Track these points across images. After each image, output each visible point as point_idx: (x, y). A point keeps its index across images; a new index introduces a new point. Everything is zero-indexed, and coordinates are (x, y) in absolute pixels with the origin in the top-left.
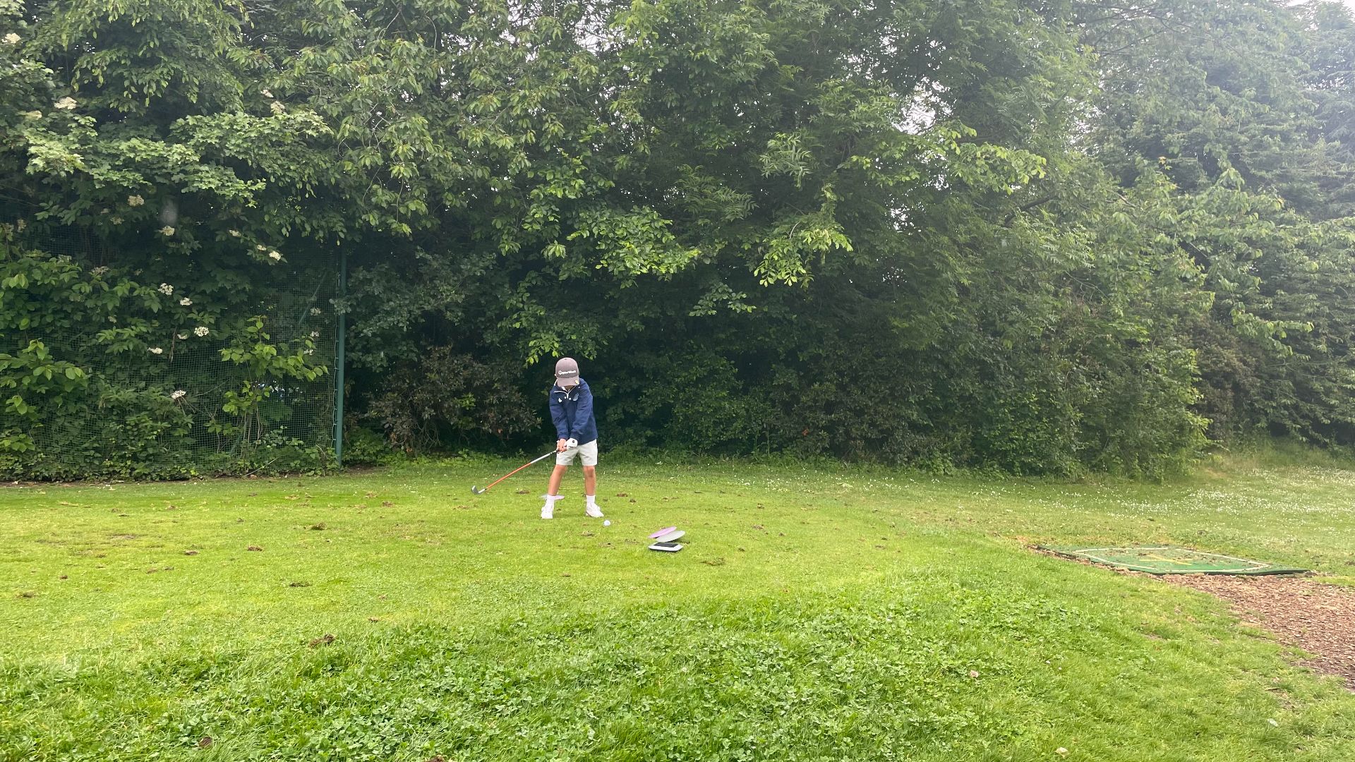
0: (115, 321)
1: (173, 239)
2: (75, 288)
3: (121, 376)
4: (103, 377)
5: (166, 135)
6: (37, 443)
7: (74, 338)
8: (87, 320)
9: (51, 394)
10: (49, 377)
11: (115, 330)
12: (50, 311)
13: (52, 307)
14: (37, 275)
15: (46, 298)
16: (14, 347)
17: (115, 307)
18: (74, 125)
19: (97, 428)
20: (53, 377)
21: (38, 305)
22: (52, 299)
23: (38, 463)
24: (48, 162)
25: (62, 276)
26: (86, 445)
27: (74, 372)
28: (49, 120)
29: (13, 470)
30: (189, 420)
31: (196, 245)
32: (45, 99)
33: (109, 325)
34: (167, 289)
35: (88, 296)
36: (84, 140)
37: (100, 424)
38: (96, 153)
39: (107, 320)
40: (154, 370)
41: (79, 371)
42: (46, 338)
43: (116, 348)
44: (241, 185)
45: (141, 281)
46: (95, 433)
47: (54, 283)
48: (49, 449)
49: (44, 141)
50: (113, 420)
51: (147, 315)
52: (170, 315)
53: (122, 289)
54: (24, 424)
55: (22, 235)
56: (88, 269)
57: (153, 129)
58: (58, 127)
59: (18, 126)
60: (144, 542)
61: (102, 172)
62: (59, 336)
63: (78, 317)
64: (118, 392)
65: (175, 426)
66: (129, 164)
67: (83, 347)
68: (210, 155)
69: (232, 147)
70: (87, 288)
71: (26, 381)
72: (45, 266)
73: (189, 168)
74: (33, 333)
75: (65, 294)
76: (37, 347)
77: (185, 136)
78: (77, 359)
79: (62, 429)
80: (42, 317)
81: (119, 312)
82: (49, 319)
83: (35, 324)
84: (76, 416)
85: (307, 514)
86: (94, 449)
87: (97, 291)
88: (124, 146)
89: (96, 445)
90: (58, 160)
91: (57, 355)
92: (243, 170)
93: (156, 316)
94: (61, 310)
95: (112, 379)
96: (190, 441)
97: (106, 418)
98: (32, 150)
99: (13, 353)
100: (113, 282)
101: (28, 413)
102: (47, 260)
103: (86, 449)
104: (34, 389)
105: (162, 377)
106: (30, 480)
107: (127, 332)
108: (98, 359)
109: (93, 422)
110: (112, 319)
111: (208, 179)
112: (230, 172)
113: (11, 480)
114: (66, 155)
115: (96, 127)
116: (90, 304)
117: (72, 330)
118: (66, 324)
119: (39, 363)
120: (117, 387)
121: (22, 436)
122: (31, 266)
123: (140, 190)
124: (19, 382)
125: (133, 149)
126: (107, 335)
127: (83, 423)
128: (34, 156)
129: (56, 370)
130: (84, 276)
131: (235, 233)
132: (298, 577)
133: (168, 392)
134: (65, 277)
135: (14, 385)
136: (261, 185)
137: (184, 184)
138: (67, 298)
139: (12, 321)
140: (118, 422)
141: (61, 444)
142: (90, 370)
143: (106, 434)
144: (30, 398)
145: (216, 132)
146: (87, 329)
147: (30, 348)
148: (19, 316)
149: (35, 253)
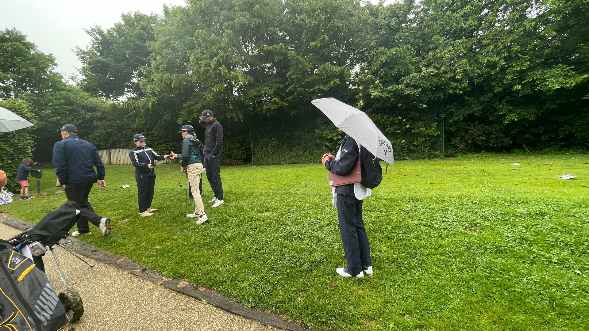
1: (400, 106)
3: (391, 138)
5: (398, 83)
18: (379, 86)
24: (374, 96)
28: (374, 86)
30: (406, 147)
31: (406, 107)
32: (373, 82)
33: (388, 127)
34: (400, 118)
35: (384, 122)
36: (381, 89)
38: (384, 91)
40: (398, 136)
43: (390, 132)
44: (415, 91)
45: (394, 117)
49: (373, 91)
51: (396, 124)
52: (401, 123)
53: (390, 119)
56: (384, 116)
57: (395, 82)
58: (376, 87)
60: (397, 172)
61: (385, 95)
65: (403, 148)
66: (391, 92)
68: (408, 85)
69: (413, 83)
70: (383, 120)
72: (375, 117)
73: (403, 90)
77: (402, 82)
81: (390, 124)
85: (434, 168)
87: (385, 120)
88: (389, 88)
90: (376, 95)
92: (416, 87)
93: (398, 124)
96: (407, 151)
100: (388, 118)
105: (400, 138)
107: (392, 128)
111: (408, 91)
112: (413, 88)
114: (377, 94)
115: (383, 85)
116: (384, 123)
123: (393, 97)
125: (391, 88)
126: (388, 129)
128: (372, 95)
130: (383, 118)
131: (415, 102)
132: (432, 182)
133: (401, 141)
134: (379, 118)
136: (420, 90)
137: (402, 93)
145: (409, 79)
149: (373, 114)
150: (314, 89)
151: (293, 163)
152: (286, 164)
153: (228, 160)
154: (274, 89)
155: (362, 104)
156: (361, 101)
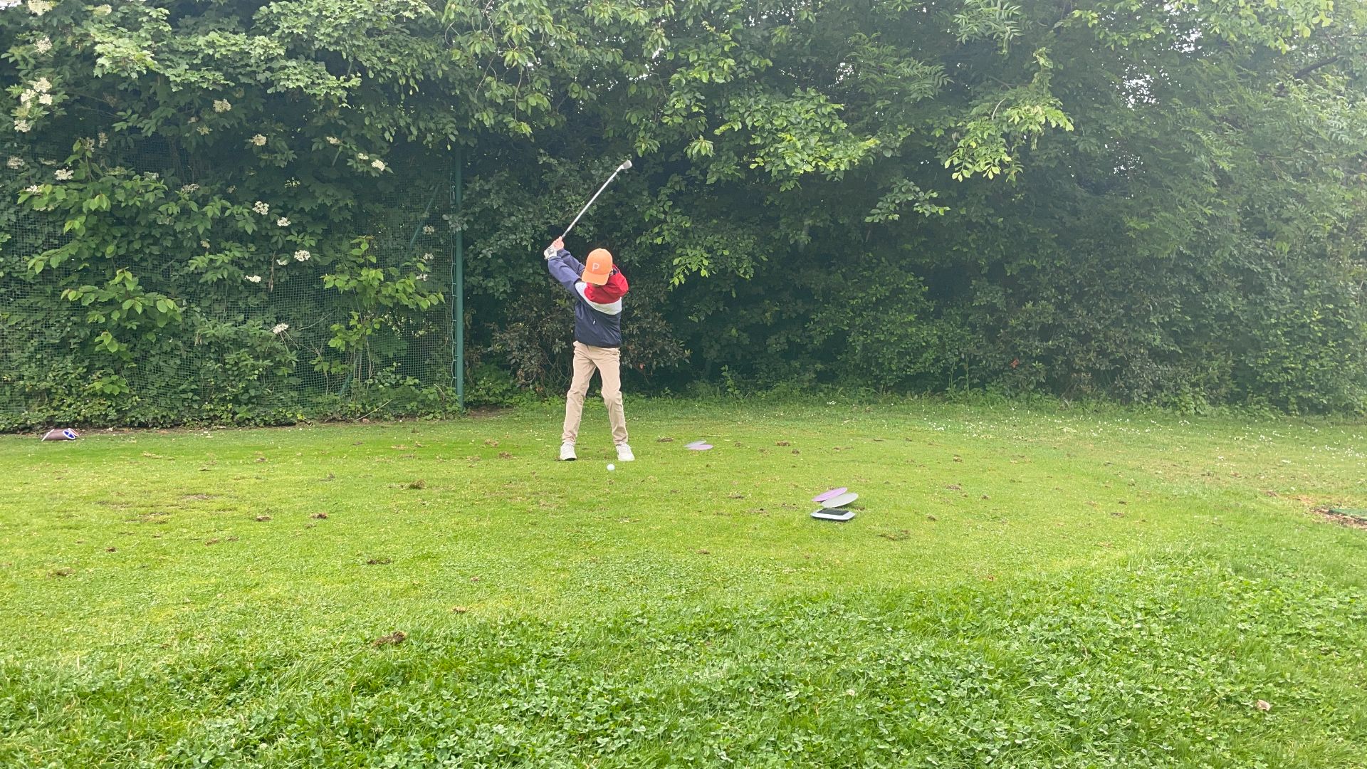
0: (208, 246)
1: (265, 148)
2: (162, 208)
3: (218, 308)
4: (198, 309)
5: (250, 28)
6: (131, 384)
7: (165, 266)
8: (178, 246)
9: (142, 330)
10: (140, 310)
11: (208, 256)
12: (137, 236)
13: (139, 231)
14: (120, 195)
15: (133, 222)
16: (100, 278)
17: (206, 229)
18: (145, 19)
19: (195, 368)
20: (144, 311)
21: (124, 230)
22: (139, 223)
23: (133, 408)
24: (115, 61)
25: (147, 196)
26: (184, 387)
27: (165, 305)
28: (119, 15)
29: (106, 415)
30: (293, 357)
31: (291, 155)
33: (200, 251)
34: (262, 208)
35: (177, 219)
36: (157, 36)
37: (197, 363)
38: (174, 51)
39: (200, 246)
40: (253, 302)
41: (171, 304)
42: (135, 268)
43: (210, 277)
44: (332, 81)
45: (233, 200)
46: (193, 373)
47: (138, 204)
48: (144, 391)
49: (112, 38)
50: (210, 359)
51: (241, 238)
52: (268, 238)
53: (212, 210)
54: (116, 363)
55: (105, 150)
56: (178, 187)
57: (235, 19)
58: (129, 22)
59: (84, 23)
61: (179, 73)
62: (148, 264)
63: (168, 243)
64: (214, 327)
65: (278, 365)
66: (209, 61)
67: (174, 276)
68: (297, 48)
69: (322, 37)
70: (175, 209)
71: (116, 316)
72: (128, 184)
73: (275, 65)
74: (121, 261)
75: (152, 216)
76: (124, 278)
77: (269, 27)
78: (169, 290)
79: (157, 369)
80: (130, 242)
81: (212, 234)
82: (137, 246)
83: (122, 252)
84: (171, 353)
85: (409, 469)
86: (192, 391)
87: (185, 211)
88: (201, 41)
89: (194, 387)
90: (126, 59)
91: (147, 286)
92: (336, 65)
93: (253, 238)
94: (150, 235)
95: (208, 312)
96: (294, 381)
97: (202, 358)
98: (98, 48)
99: (100, 284)
100: (203, 202)
101: (118, 351)
102: (130, 178)
103: (184, 391)
104: (123, 324)
105: (262, 309)
106: (125, 426)
107: (220, 258)
108: (192, 290)
109: (190, 361)
110: (206, 244)
111: (296, 76)
112: (321, 67)
113: (105, 427)
115: (171, 20)
116: (179, 227)
117: (163, 258)
118: (156, 250)
119: (129, 295)
120: (213, 321)
121: (115, 378)
122: (113, 185)
123: (223, 93)
124: (108, 317)
125: (211, 44)
126: (199, 262)
127: (178, 362)
128: (101, 56)
129: (146, 303)
130: (169, 196)
131: (333, 141)
132: (377, 552)
133: (269, 325)
134: (150, 197)
135: (103, 320)
136: (355, 81)
137: (269, 84)
138: (155, 221)
139: (97, 249)
140: (217, 361)
141: (157, 385)
142: (184, 303)
143: (204, 374)
144: (121, 333)
145: (304, 20)
146: (179, 256)
147: (117, 279)
148: (105, 242)
149: (118, 171)
155: (47, 100)
156: (43, 84)
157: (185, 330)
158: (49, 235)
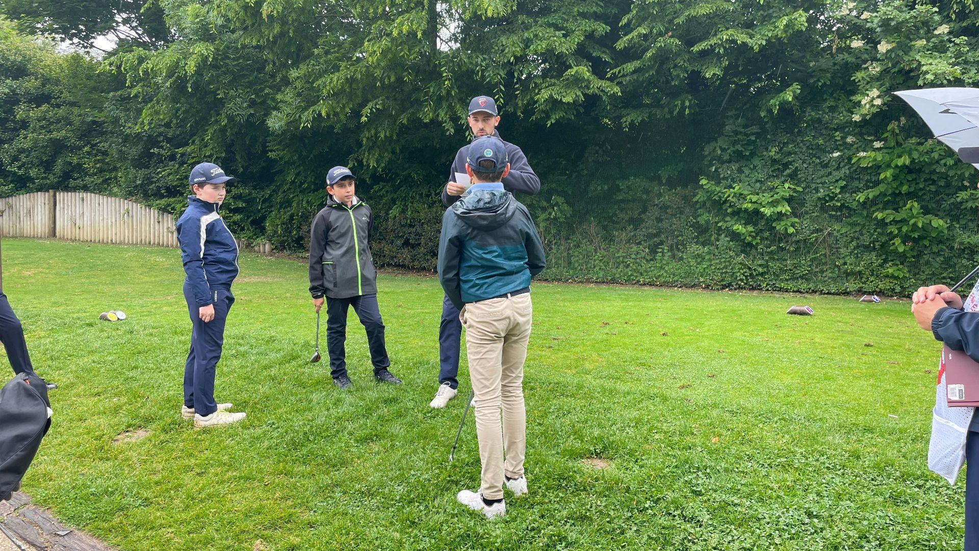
2: (943, 162)
3: (971, 225)
4: (958, 226)
6: (909, 272)
7: (938, 198)
8: (948, 185)
9: (921, 238)
10: (920, 225)
11: (969, 192)
12: (922, 180)
13: (923, 177)
14: (915, 155)
15: (919, 171)
16: (896, 206)
17: (970, 174)
18: (951, 45)
19: (952, 263)
20: (923, 226)
21: (914, 176)
22: (924, 171)
23: (911, 286)
24: (935, 75)
26: (944, 275)
27: (938, 223)
28: (931, 44)
29: (894, 289)
32: (927, 26)
33: (965, 188)
35: (951, 167)
36: (959, 55)
37: (955, 260)
38: (967, 62)
39: (963, 185)
41: (941, 222)
42: (919, 199)
46: (950, 266)
47: (926, 160)
49: (931, 61)
50: (964, 258)
58: (940, 48)
59: (911, 53)
62: (926, 197)
63: (942, 183)
64: (969, 237)
67: (945, 205)
70: (950, 162)
71: (905, 229)
72: (921, 148)
74: (910, 195)
75: (934, 167)
76: (913, 206)
78: (939, 213)
79: (927, 263)
80: (917, 184)
82: (921, 186)
83: (912, 189)
84: (938, 254)
86: (950, 278)
89: (951, 275)
91: (926, 211)
94: (930, 179)
95: (964, 228)
97: (959, 256)
98: (924, 68)
99: (896, 210)
101: (905, 250)
102: (922, 144)
103: (944, 278)
104: (910, 234)
106: (904, 297)
108: (956, 214)
109: (950, 259)
110: (966, 183)
113: (892, 296)
114: (949, 69)
115: (968, 43)
116: (951, 173)
117: (937, 193)
118: (933, 188)
119: (913, 217)
120: (968, 234)
121: (901, 267)
122: (911, 149)
124: (900, 230)
126: (963, 195)
127: (942, 259)
129: (925, 221)
134: (935, 155)
135: (896, 232)
138: (935, 170)
139: (897, 188)
140: (968, 260)
141: (926, 273)
142: (949, 221)
143: (959, 268)
144: (905, 239)
146: (947, 192)
147: (908, 206)
148: (902, 184)
150: (713, 41)
151: (613, 281)
152: (589, 281)
153: (406, 255)
154: (577, 38)
157: (948, 239)
158: (868, 181)
